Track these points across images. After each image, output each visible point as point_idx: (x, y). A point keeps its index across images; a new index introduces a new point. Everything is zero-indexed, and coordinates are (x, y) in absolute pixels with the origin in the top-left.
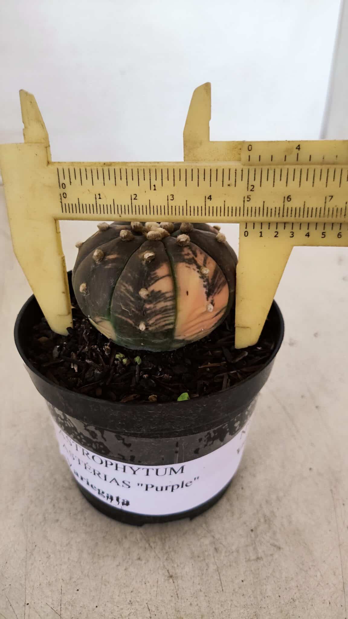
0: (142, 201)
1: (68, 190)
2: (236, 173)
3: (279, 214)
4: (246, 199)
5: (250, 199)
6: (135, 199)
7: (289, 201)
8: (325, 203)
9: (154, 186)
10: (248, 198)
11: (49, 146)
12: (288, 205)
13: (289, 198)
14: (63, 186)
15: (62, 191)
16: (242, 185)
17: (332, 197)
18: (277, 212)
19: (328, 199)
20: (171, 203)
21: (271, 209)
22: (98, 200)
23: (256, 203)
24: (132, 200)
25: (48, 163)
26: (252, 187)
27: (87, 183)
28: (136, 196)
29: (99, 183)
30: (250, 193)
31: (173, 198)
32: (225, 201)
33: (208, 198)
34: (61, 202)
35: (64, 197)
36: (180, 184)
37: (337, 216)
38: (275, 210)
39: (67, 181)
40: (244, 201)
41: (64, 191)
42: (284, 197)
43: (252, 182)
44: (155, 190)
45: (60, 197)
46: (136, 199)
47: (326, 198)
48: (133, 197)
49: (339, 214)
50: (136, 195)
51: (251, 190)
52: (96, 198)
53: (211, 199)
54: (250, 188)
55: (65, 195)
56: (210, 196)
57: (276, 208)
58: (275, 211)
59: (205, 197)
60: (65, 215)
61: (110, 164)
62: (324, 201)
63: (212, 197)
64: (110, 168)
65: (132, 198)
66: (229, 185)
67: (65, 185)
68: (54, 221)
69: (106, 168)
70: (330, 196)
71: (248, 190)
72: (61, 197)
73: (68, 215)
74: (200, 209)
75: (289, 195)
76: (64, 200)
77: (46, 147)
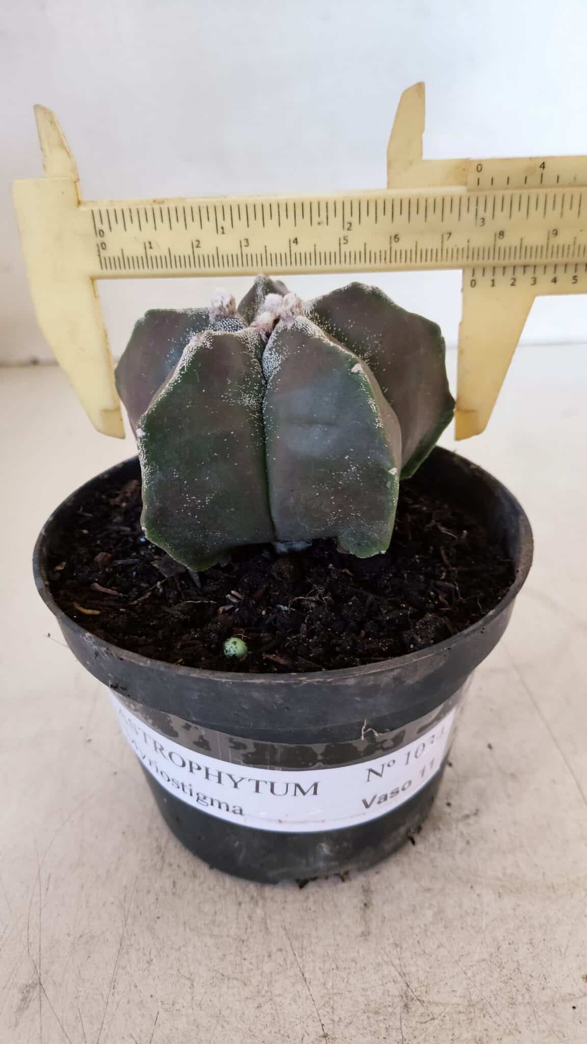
0: (207, 249)
1: (109, 238)
2: (327, 207)
3: (385, 259)
4: (342, 241)
5: (347, 241)
6: (197, 247)
7: (396, 242)
8: (442, 242)
9: (222, 228)
10: (344, 239)
11: (78, 180)
12: (395, 246)
13: (396, 237)
14: (101, 233)
15: (99, 240)
16: (336, 222)
17: (450, 234)
18: (383, 257)
19: (446, 236)
20: (246, 250)
21: (375, 254)
22: (148, 250)
23: (355, 245)
24: (194, 248)
25: (79, 203)
26: (349, 225)
27: (133, 228)
28: (199, 243)
29: (148, 227)
30: (345, 232)
31: (248, 244)
32: (315, 245)
33: (294, 242)
34: (99, 256)
35: (103, 248)
36: (256, 224)
37: (457, 258)
38: (379, 254)
39: (105, 227)
40: (340, 244)
41: (102, 239)
42: (391, 237)
43: (348, 218)
44: (223, 233)
45: (96, 248)
46: (199, 247)
47: (443, 236)
48: (195, 244)
49: (460, 257)
50: (198, 241)
51: (348, 229)
52: (145, 248)
53: (297, 242)
54: (347, 226)
55: (103, 246)
56: (296, 239)
57: (380, 252)
58: (380, 256)
59: (290, 241)
60: (105, 272)
61: (162, 202)
62: (441, 240)
63: (298, 240)
64: (162, 206)
65: (194, 246)
66: (319, 224)
67: (103, 231)
68: (90, 281)
69: (157, 207)
70: (448, 233)
71: (344, 229)
72: (99, 248)
73: (109, 272)
74: (283, 257)
75: (396, 234)
76: (103, 253)
77: (75, 182)
